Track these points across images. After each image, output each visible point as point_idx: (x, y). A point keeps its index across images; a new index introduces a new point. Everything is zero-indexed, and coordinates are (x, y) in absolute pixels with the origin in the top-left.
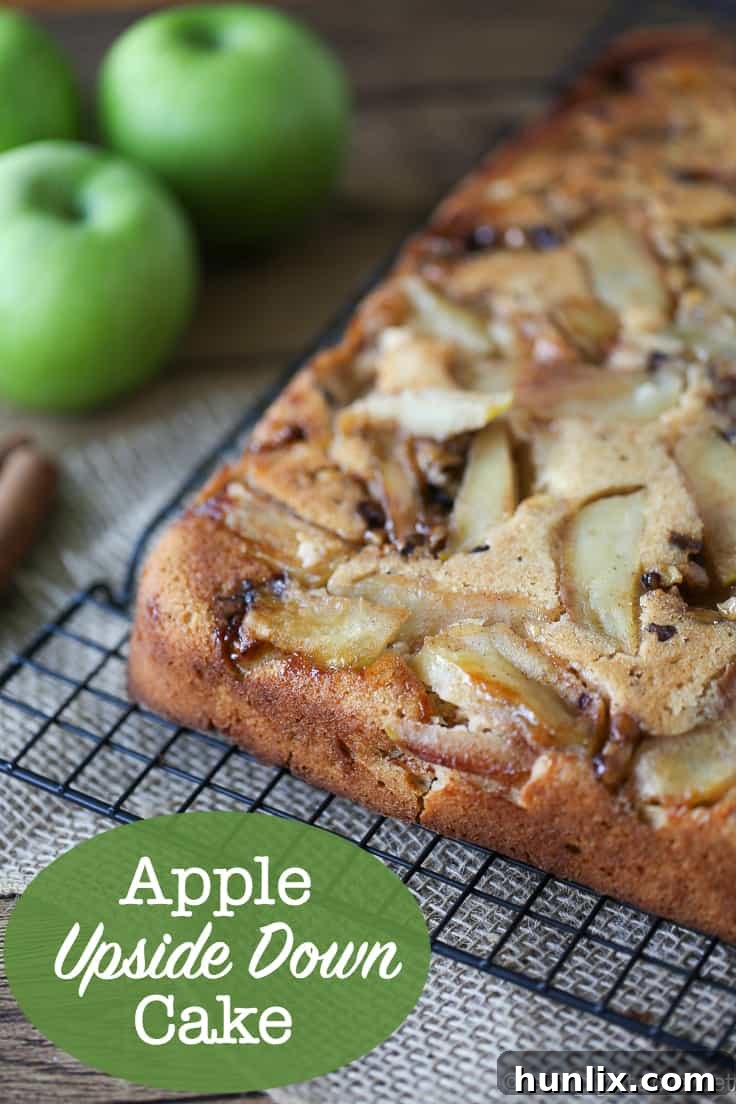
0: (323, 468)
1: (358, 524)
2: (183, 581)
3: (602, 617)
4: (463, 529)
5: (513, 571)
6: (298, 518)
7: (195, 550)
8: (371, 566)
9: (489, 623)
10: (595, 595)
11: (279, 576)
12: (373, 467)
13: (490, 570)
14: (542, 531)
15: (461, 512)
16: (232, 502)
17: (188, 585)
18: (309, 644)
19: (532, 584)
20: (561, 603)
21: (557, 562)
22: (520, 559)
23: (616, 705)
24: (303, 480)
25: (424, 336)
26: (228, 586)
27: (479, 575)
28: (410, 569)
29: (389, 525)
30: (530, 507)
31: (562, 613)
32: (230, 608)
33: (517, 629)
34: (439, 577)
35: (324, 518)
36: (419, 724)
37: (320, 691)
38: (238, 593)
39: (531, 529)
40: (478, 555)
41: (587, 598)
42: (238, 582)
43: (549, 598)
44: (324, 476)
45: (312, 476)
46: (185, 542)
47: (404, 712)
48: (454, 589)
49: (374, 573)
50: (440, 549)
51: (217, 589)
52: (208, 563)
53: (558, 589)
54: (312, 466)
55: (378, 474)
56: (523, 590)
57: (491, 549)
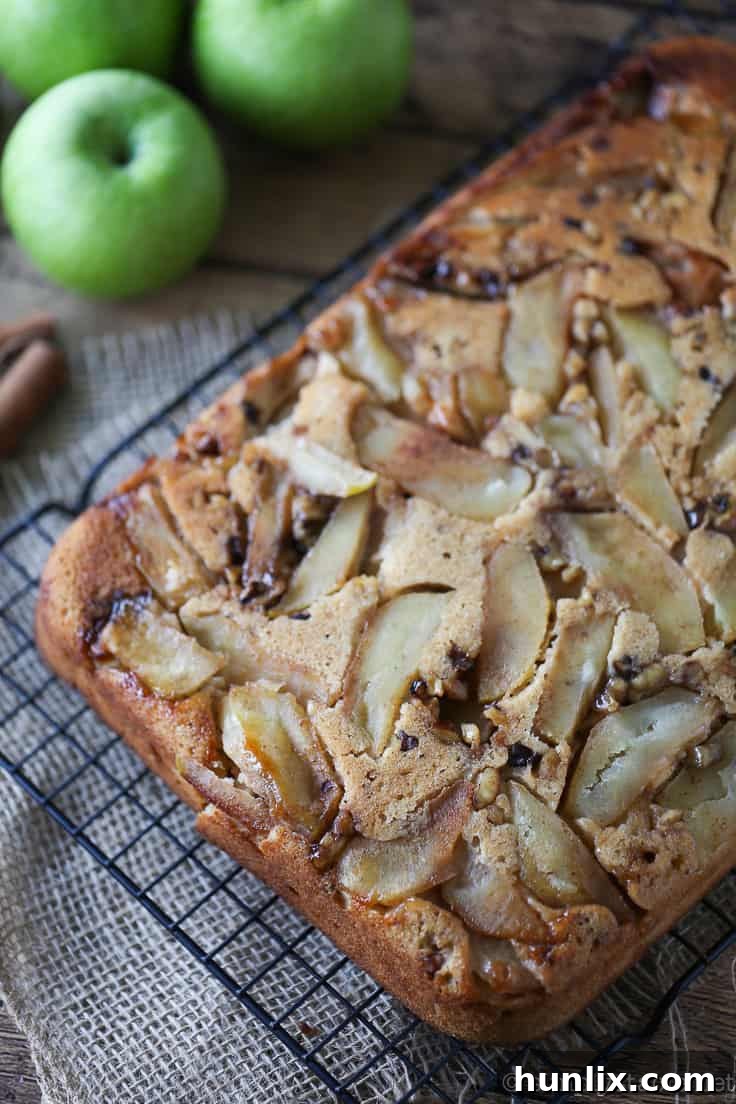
0: (219, 492)
1: (223, 559)
2: (72, 577)
3: (370, 709)
4: (300, 588)
5: (318, 646)
6: (181, 538)
7: (91, 547)
8: (216, 605)
9: (283, 691)
10: (371, 688)
11: (144, 594)
12: (255, 504)
13: (301, 641)
14: (354, 613)
15: (304, 569)
16: (137, 506)
17: (74, 582)
18: (143, 669)
19: (328, 664)
20: (342, 690)
21: (355, 646)
22: (327, 636)
23: (345, 802)
24: (198, 499)
25: (349, 374)
26: (104, 592)
27: (290, 643)
28: (243, 619)
29: (246, 566)
30: (355, 585)
31: (341, 698)
32: (100, 612)
33: (302, 703)
34: (262, 634)
35: (199, 545)
36: (201, 765)
37: (143, 708)
38: (110, 600)
39: (347, 609)
40: (297, 623)
41: (364, 688)
42: (112, 591)
43: (334, 682)
44: (216, 499)
45: (207, 498)
46: (87, 538)
47: (194, 751)
48: (268, 650)
49: (217, 612)
50: (272, 606)
51: (95, 591)
52: (96, 563)
53: (345, 676)
54: (211, 487)
55: (256, 512)
56: (319, 668)
57: (311, 619)
